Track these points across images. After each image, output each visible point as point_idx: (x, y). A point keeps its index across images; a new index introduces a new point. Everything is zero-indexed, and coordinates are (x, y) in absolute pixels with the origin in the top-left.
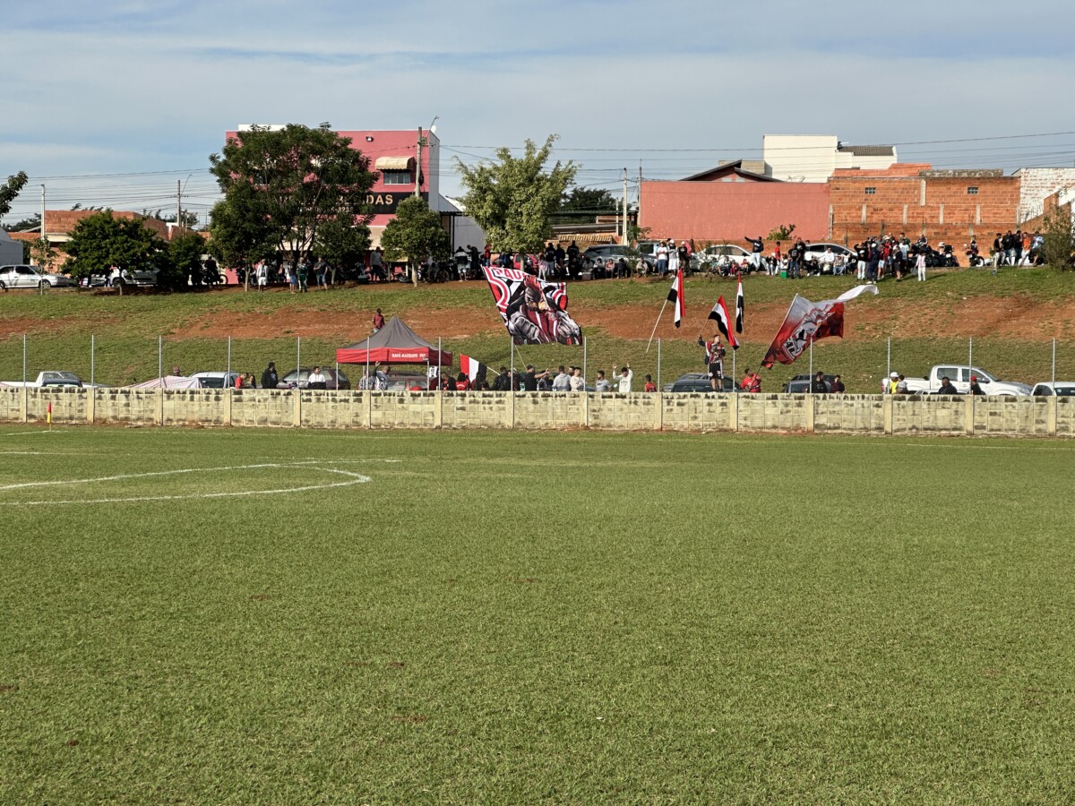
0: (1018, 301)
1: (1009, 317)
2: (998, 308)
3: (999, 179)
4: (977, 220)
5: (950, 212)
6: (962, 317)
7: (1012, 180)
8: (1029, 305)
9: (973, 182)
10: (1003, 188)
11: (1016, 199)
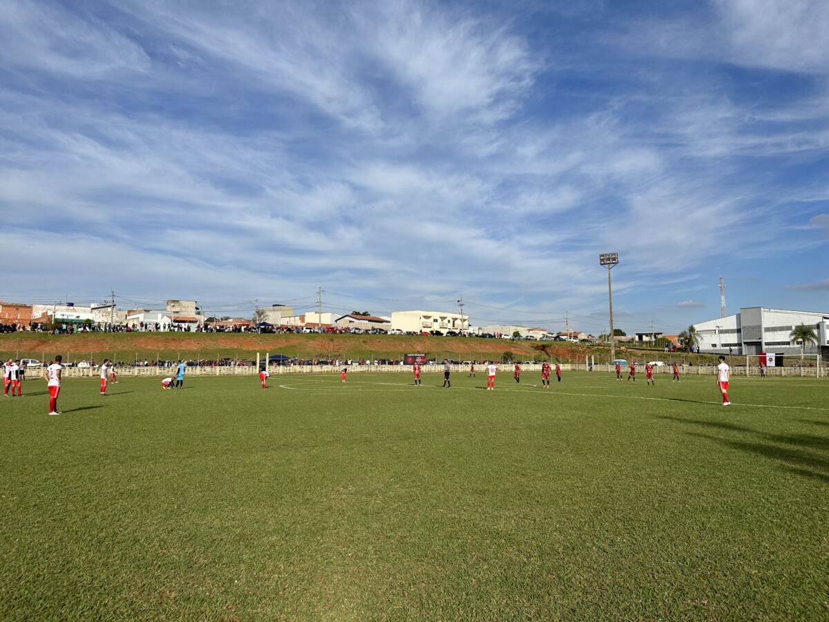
0: (40, 341)
1: (38, 346)
2: (35, 343)
3: (25, 306)
4: (19, 318)
5: (9, 315)
6: (23, 345)
7: (30, 307)
8: (44, 342)
9: (17, 307)
10: (27, 309)
11: (31, 312)
